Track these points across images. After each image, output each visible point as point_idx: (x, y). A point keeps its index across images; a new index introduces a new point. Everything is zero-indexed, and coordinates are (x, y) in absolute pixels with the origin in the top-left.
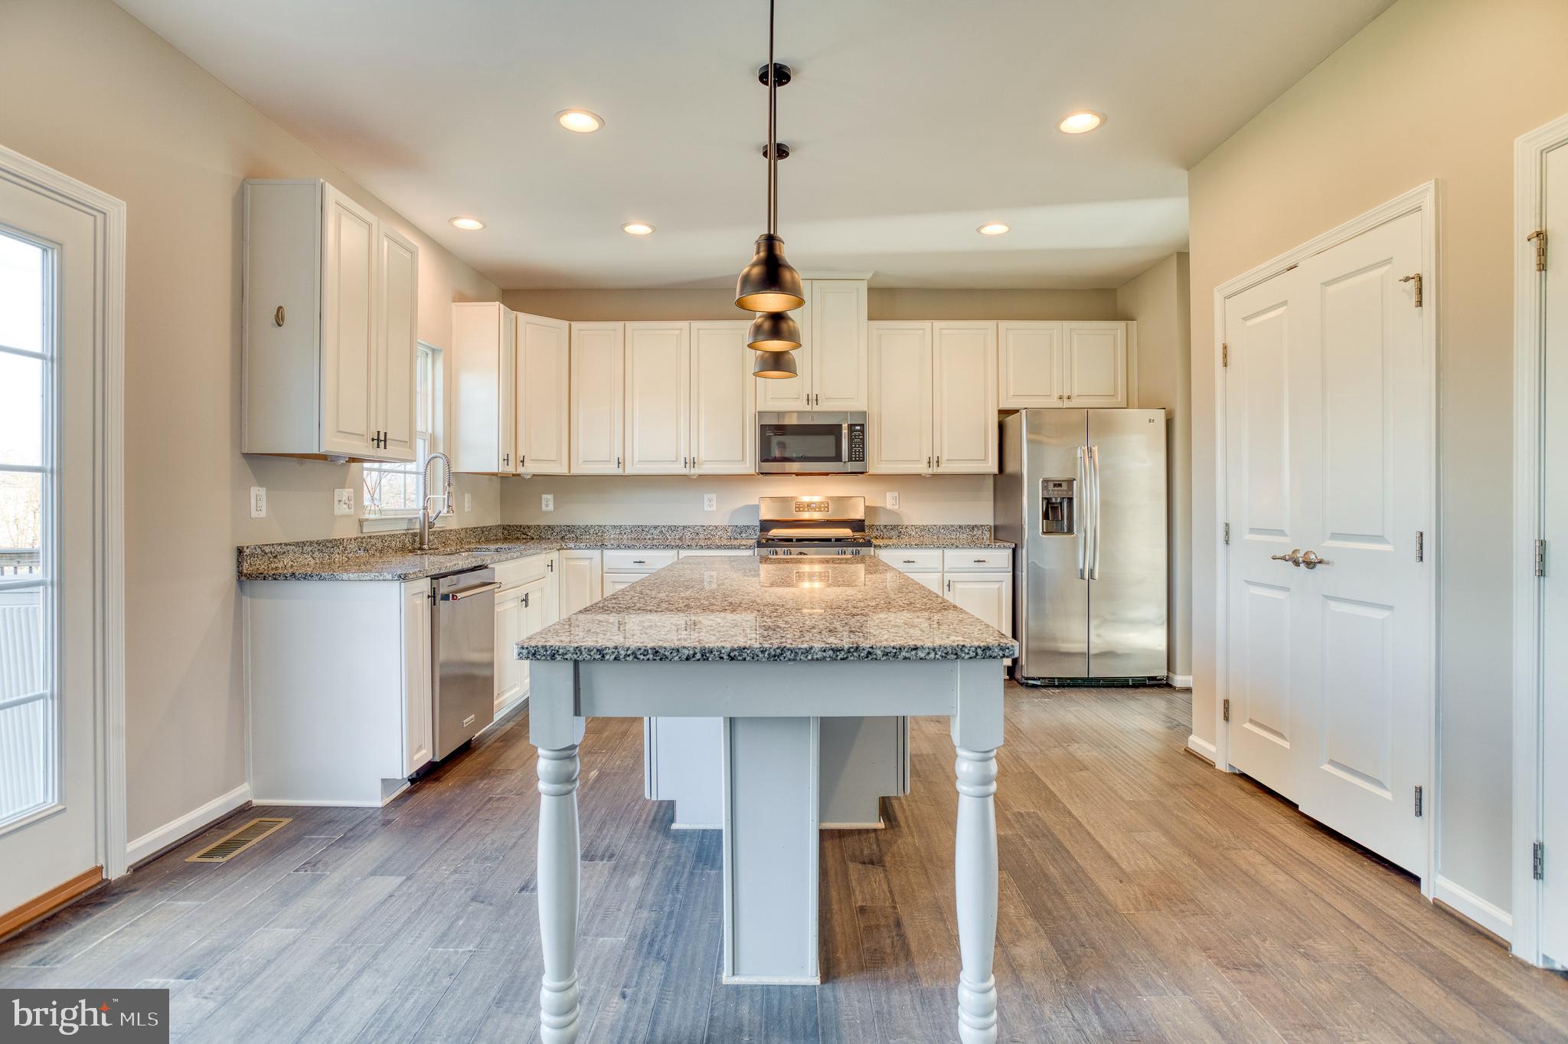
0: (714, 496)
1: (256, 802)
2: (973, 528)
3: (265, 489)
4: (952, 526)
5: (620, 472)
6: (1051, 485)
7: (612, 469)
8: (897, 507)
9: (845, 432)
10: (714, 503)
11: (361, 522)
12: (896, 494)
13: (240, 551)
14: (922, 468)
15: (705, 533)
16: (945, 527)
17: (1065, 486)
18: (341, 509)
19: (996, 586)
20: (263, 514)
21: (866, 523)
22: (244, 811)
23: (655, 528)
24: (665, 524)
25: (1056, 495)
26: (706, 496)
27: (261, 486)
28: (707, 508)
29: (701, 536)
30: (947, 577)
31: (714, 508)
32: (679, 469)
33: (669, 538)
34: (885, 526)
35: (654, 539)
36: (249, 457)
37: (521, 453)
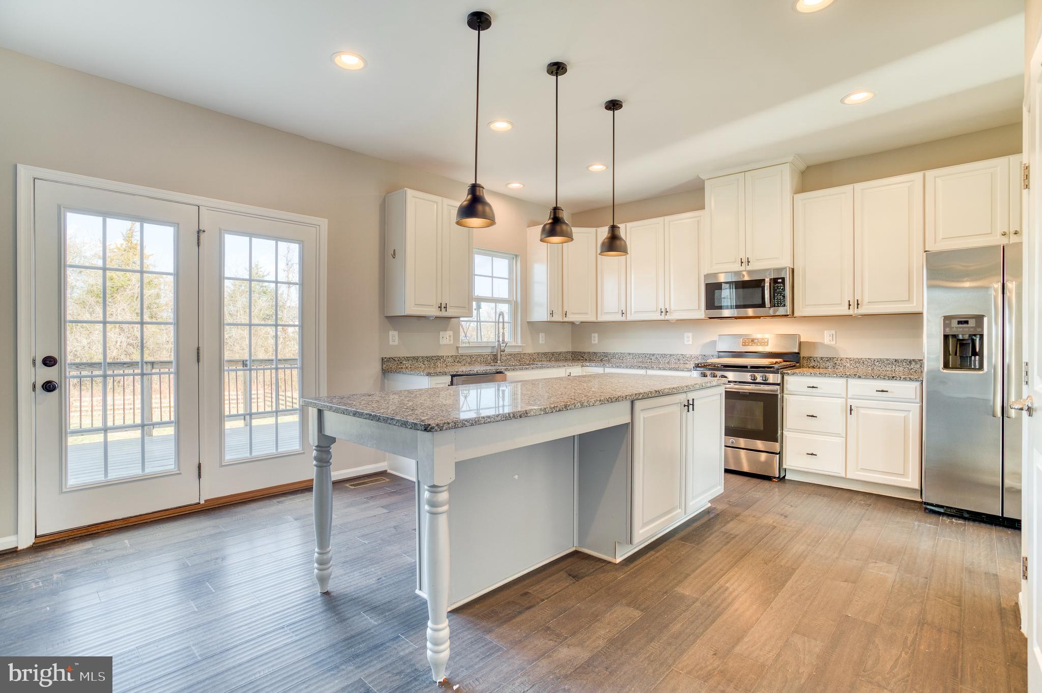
0: (690, 334)
1: (389, 471)
2: (910, 362)
3: (397, 332)
4: (887, 360)
5: (623, 319)
6: (954, 323)
7: (618, 318)
8: (833, 343)
9: (767, 285)
10: (691, 339)
11: (457, 348)
12: (833, 332)
13: (383, 359)
14: (843, 310)
15: (684, 360)
16: (880, 360)
17: (972, 323)
18: (443, 342)
19: (903, 414)
20: (396, 343)
21: (802, 355)
22: (383, 473)
23: (653, 355)
24: (659, 353)
25: (963, 333)
26: (686, 334)
27: (395, 330)
28: (686, 343)
29: (681, 362)
30: (850, 402)
31: (690, 343)
32: (657, 316)
33: (661, 362)
34: (822, 358)
35: (652, 362)
36: (387, 317)
37: (565, 309)
